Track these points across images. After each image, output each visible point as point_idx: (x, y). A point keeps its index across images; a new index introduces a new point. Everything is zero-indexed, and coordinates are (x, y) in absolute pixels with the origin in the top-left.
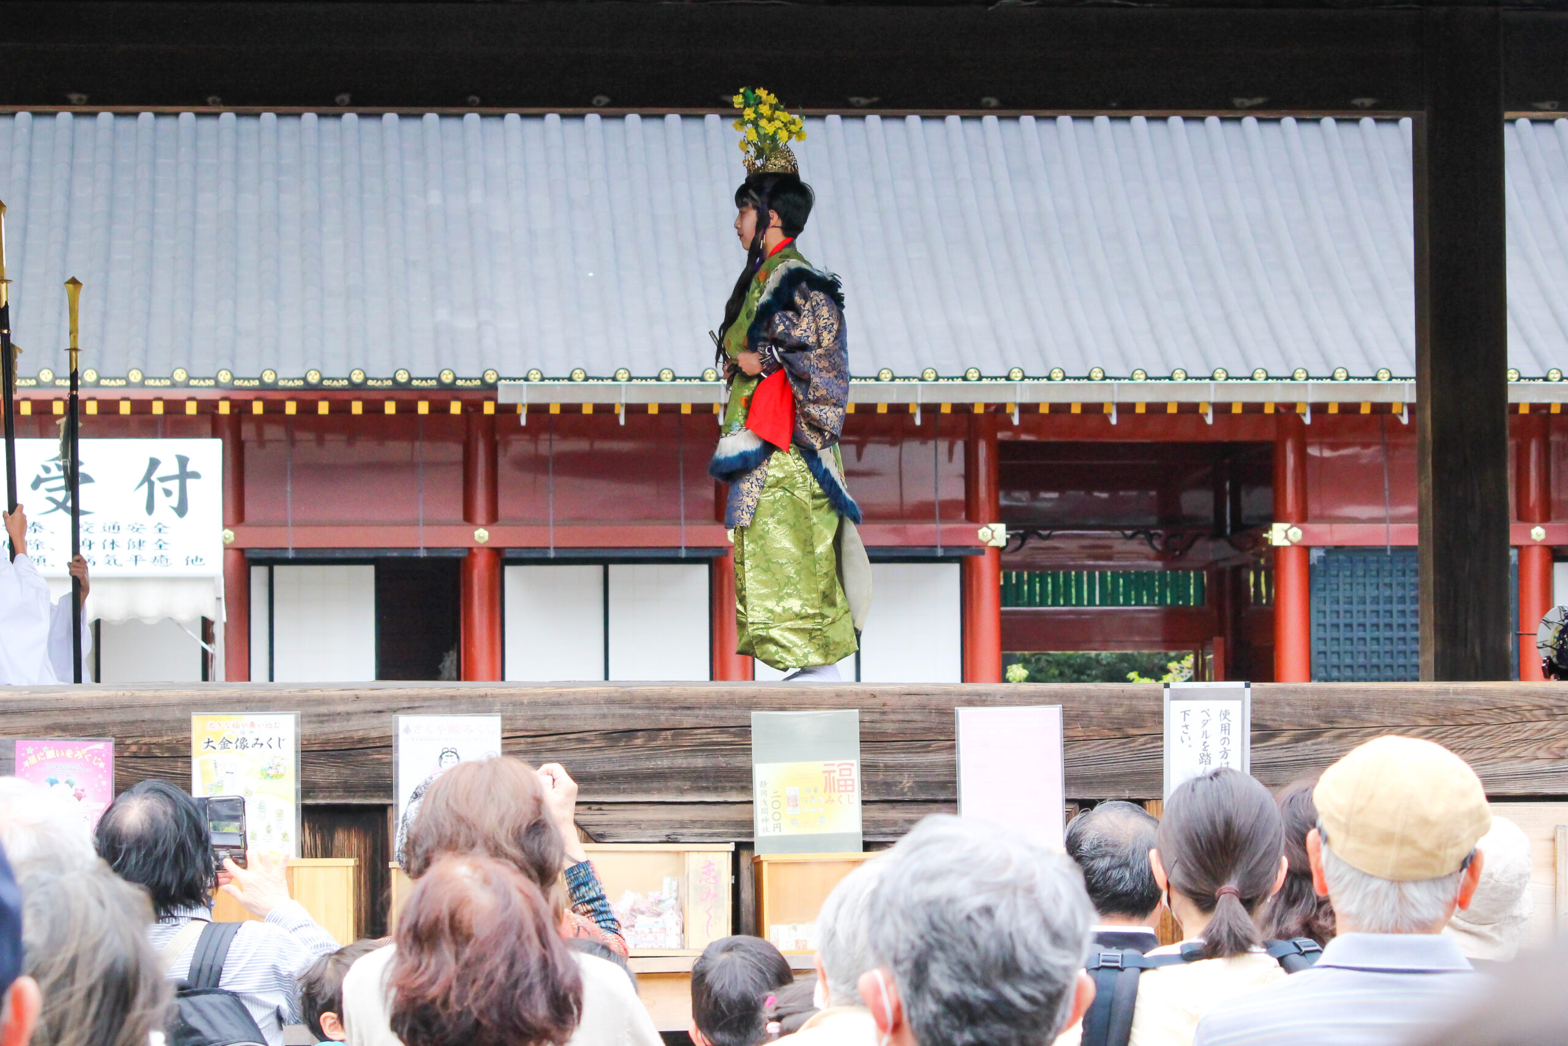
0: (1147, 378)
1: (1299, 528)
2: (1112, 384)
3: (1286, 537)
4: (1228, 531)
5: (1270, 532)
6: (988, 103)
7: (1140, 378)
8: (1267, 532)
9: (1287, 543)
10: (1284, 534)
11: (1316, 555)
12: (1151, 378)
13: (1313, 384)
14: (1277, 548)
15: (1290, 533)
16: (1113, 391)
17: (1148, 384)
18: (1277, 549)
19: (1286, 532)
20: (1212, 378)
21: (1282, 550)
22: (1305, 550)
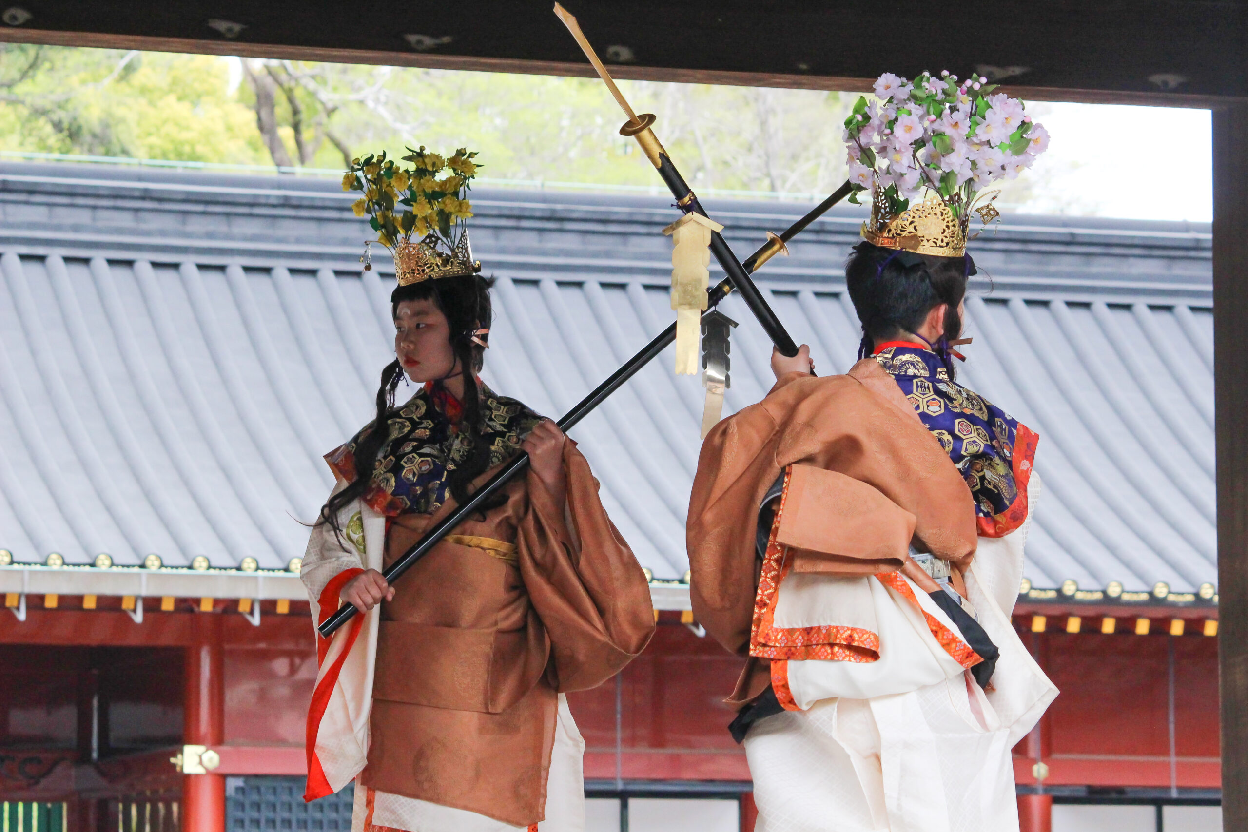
0: (64, 563)
1: (215, 751)
2: (22, 572)
3: (201, 763)
4: (95, 755)
5: (179, 756)
6: (617, 54)
7: (55, 563)
8: (175, 756)
9: (200, 770)
10: (197, 760)
11: (232, 784)
12: (68, 565)
13: (265, 578)
14: (188, 776)
15: (205, 758)
16: (22, 579)
17: (64, 572)
18: (187, 778)
19: (200, 757)
20: (143, 566)
21: (193, 778)
22: (221, 778)
